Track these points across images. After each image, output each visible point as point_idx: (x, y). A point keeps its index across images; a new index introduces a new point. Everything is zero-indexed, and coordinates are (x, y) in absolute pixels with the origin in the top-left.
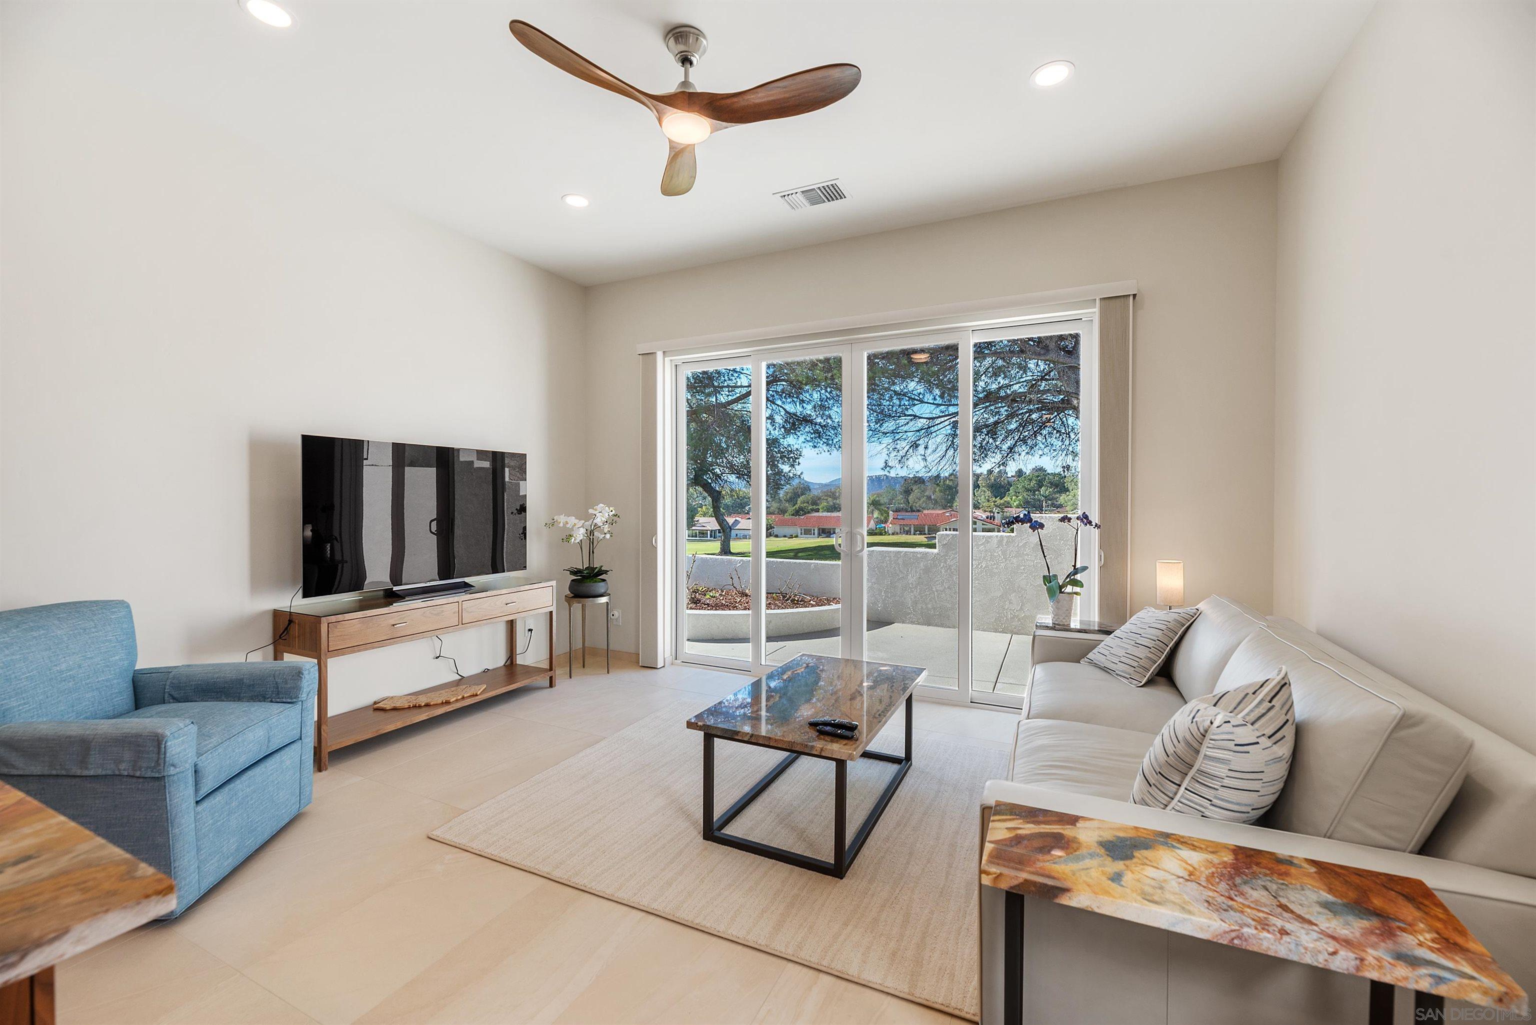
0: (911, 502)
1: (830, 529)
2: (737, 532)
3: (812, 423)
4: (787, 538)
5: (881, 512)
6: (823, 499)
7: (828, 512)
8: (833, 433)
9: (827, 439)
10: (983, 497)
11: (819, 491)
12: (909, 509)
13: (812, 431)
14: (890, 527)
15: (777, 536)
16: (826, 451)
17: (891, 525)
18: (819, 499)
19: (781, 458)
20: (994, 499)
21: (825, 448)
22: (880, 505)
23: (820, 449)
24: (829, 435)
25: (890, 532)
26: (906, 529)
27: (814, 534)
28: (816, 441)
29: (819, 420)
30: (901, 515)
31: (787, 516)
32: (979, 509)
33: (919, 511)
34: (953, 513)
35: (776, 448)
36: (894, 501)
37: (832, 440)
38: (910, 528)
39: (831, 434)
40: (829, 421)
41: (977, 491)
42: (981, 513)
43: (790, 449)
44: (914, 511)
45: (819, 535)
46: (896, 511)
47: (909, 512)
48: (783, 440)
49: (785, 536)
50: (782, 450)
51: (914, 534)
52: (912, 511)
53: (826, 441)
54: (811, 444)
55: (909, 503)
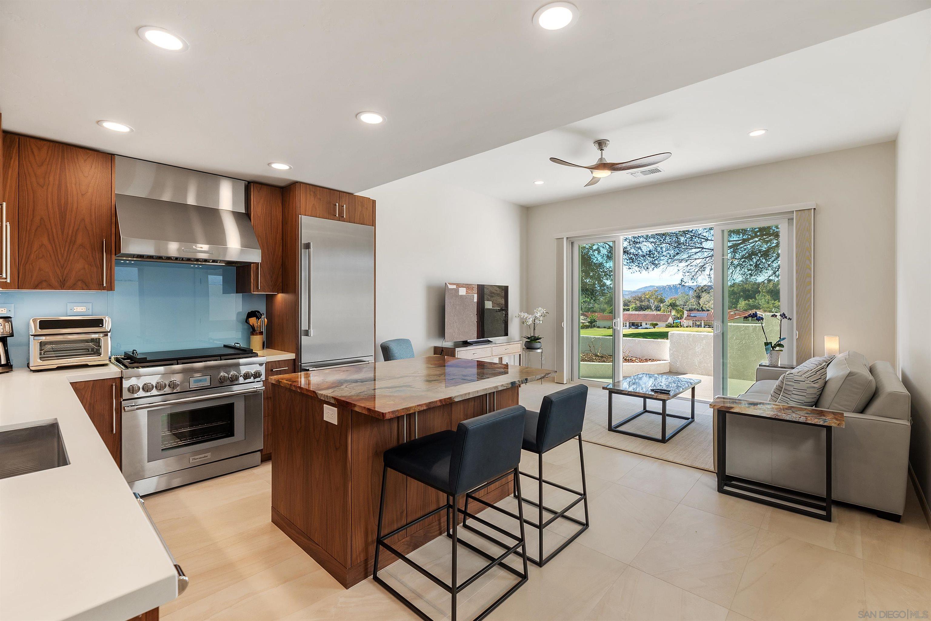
0: (701, 304)
1: (638, 323)
3: (627, 253)
4: (606, 329)
5: (678, 311)
6: (632, 302)
7: (636, 311)
8: (643, 259)
9: (639, 263)
10: (763, 300)
11: (629, 296)
12: (700, 309)
13: (627, 258)
14: (685, 322)
15: (599, 327)
16: (638, 271)
17: (685, 321)
18: (630, 302)
19: (605, 275)
20: (773, 302)
21: (636, 268)
22: (677, 306)
23: (633, 270)
24: (640, 261)
25: (685, 326)
26: (698, 323)
27: (626, 326)
28: (631, 265)
29: (632, 251)
30: (693, 314)
31: (606, 314)
32: (760, 309)
33: (708, 310)
34: (736, 312)
35: (601, 269)
36: (688, 303)
37: (642, 264)
38: (701, 323)
39: (641, 260)
40: (639, 251)
41: (758, 296)
42: (761, 312)
43: (611, 270)
44: (704, 311)
45: (630, 327)
46: (690, 311)
47: (700, 311)
48: (606, 264)
49: (605, 328)
50: (605, 270)
51: (704, 327)
52: (703, 310)
53: (637, 264)
54: (627, 267)
55: (700, 305)
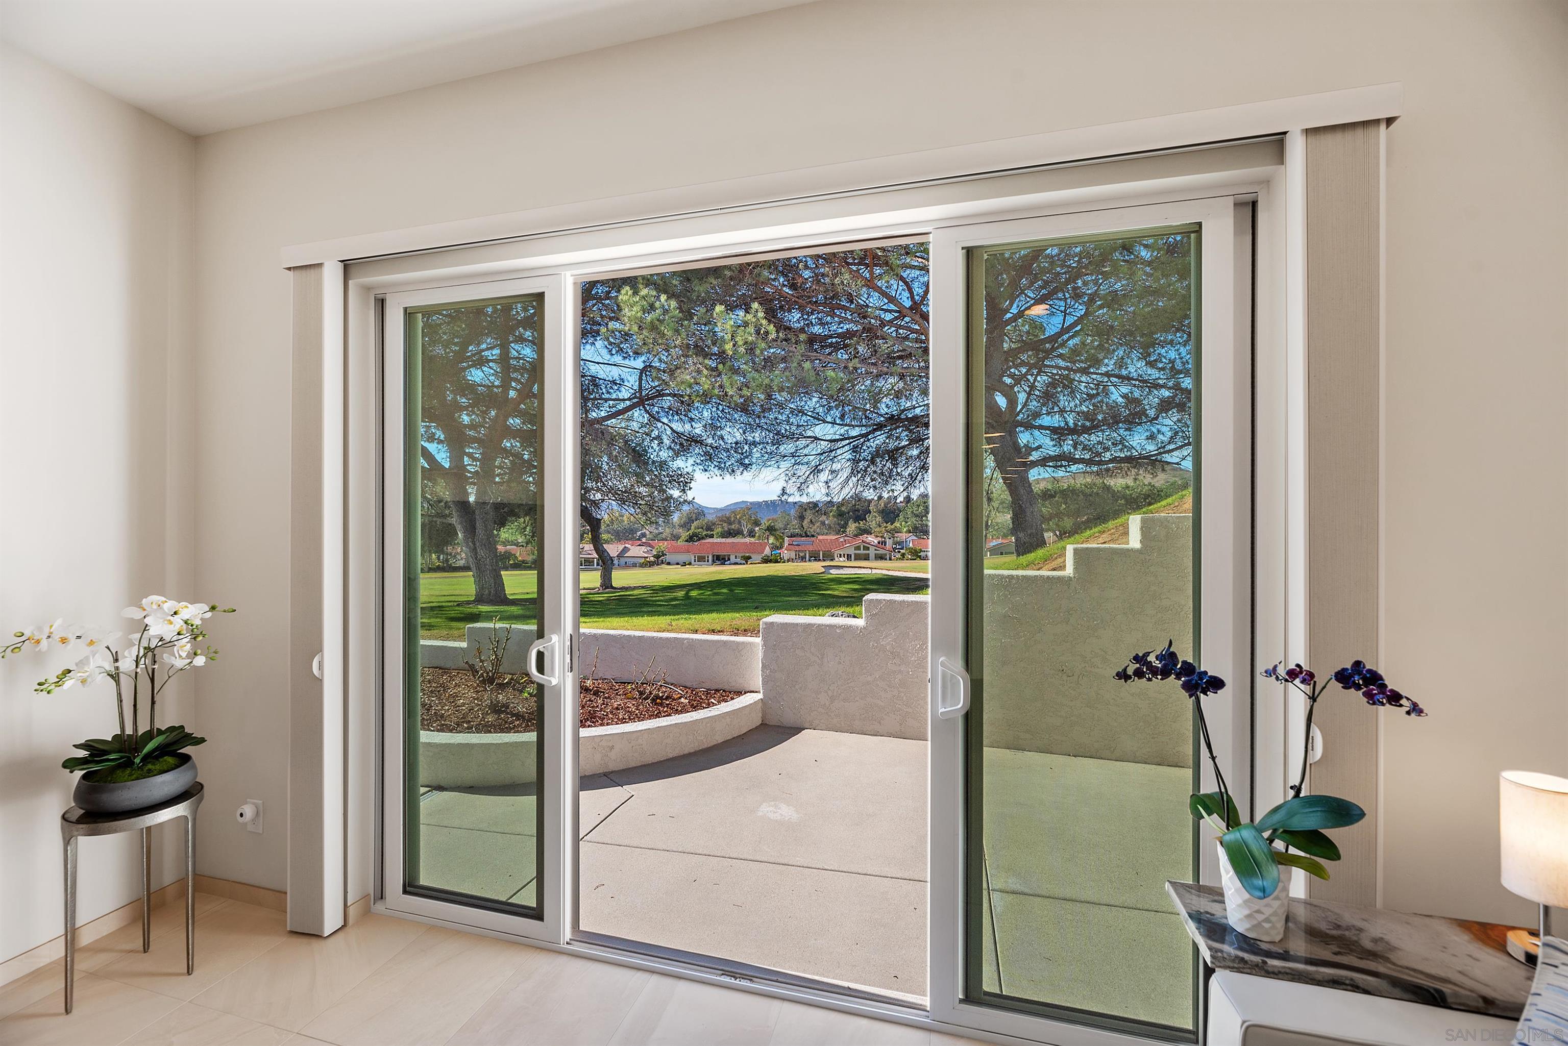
0: (805, 528)
1: (725, 555)
2: (626, 560)
3: (701, 444)
4: (679, 566)
5: (776, 538)
6: (718, 524)
7: (723, 538)
8: (725, 455)
9: (719, 462)
10: (874, 522)
11: (715, 516)
12: (804, 535)
13: (703, 454)
14: (785, 554)
15: (669, 564)
16: (718, 475)
17: (786, 552)
18: (714, 524)
19: (670, 482)
20: (885, 524)
21: (716, 471)
22: (775, 530)
23: (711, 472)
24: (721, 458)
25: (786, 558)
26: (801, 554)
27: (708, 561)
28: (707, 464)
29: (710, 441)
30: (796, 540)
31: (680, 543)
32: (871, 534)
33: (813, 536)
34: (846, 538)
35: (664, 471)
36: (788, 526)
37: (725, 463)
38: (805, 554)
39: (722, 457)
40: (721, 442)
41: (869, 516)
42: (873, 538)
43: (680, 473)
44: (808, 536)
45: (713, 561)
46: (791, 537)
47: (804, 537)
48: (672, 462)
49: (678, 564)
50: (671, 473)
51: (810, 560)
52: (807, 536)
53: (717, 464)
54: (701, 467)
55: (804, 528)
